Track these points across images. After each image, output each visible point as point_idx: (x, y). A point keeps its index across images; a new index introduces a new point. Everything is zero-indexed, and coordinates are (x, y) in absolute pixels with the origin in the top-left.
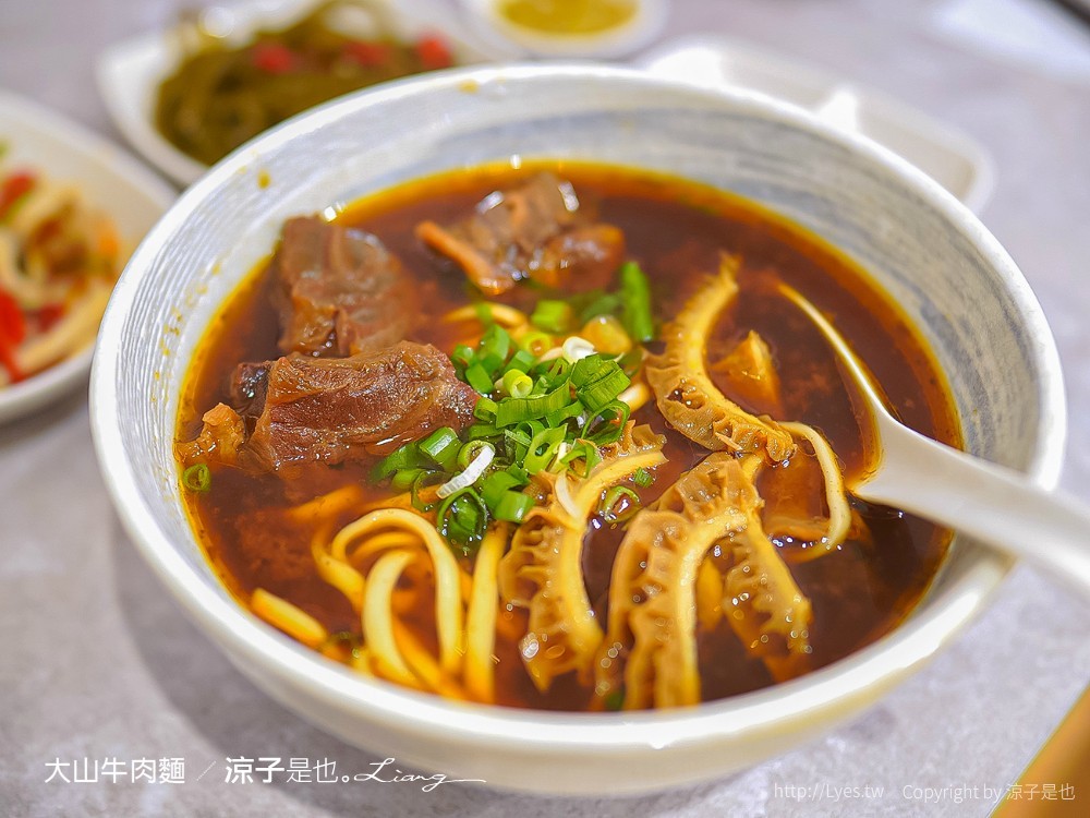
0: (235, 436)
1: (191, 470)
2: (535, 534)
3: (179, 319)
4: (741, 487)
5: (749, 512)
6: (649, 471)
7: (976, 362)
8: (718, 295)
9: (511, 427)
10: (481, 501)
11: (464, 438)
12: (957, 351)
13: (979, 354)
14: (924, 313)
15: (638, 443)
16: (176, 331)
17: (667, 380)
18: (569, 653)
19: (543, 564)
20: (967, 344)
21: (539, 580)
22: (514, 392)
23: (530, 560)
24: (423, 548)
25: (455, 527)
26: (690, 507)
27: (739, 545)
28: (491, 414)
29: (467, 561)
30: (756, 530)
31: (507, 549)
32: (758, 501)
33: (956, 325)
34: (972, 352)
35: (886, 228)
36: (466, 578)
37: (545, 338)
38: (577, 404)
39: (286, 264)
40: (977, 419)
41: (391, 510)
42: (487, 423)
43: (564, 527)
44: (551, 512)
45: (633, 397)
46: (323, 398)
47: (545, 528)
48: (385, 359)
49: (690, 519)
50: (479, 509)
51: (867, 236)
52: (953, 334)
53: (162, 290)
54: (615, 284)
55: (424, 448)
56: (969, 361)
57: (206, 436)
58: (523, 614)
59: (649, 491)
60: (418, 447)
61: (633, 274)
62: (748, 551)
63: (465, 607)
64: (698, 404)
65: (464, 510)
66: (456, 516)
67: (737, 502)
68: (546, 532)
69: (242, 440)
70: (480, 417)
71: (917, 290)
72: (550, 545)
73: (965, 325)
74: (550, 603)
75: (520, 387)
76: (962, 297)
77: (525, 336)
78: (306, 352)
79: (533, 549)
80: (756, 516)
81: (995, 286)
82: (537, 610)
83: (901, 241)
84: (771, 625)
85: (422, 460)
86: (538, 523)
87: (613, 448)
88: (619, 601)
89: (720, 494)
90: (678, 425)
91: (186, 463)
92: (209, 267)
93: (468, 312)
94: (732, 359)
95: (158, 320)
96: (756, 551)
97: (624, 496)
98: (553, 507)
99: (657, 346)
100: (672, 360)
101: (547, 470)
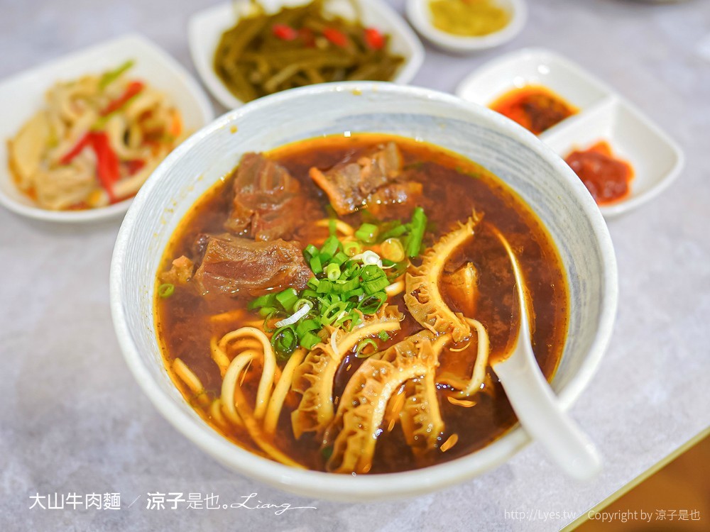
0: (187, 273)
1: (164, 285)
2: (316, 357)
3: (175, 204)
4: (430, 354)
5: (430, 368)
6: (388, 332)
7: (582, 308)
8: (461, 235)
9: (323, 295)
10: (295, 334)
11: (300, 296)
12: (577, 298)
13: (585, 304)
14: (570, 269)
15: (388, 316)
16: (172, 211)
17: (413, 284)
18: (315, 423)
19: (316, 374)
20: (582, 296)
21: (312, 382)
22: (330, 276)
23: (310, 371)
24: (262, 351)
25: (280, 344)
26: (399, 359)
27: (419, 384)
28: (316, 286)
29: (281, 363)
30: (430, 378)
31: (303, 361)
32: (437, 363)
33: (581, 282)
34: (583, 301)
35: (563, 217)
36: (279, 371)
37: (358, 247)
38: (360, 289)
39: (237, 181)
40: (572, 340)
41: (252, 328)
42: (313, 290)
43: (331, 357)
44: (326, 348)
45: (394, 289)
46: (232, 264)
47: (322, 355)
48: (266, 249)
49: (396, 366)
50: (294, 337)
51: (554, 217)
52: (579, 287)
53: (167, 190)
54: (408, 219)
55: (278, 298)
56: (580, 306)
57: (173, 271)
58: (300, 396)
59: (383, 344)
60: (275, 296)
61: (420, 215)
62: (423, 388)
63: (274, 386)
64: (424, 301)
65: (287, 336)
66: (282, 338)
67: (425, 361)
68: (322, 358)
69: (190, 276)
70: (311, 286)
71: (570, 256)
72: (322, 364)
73: (584, 284)
74: (313, 394)
75: (334, 273)
76: (587, 269)
77: (348, 244)
78: (234, 233)
79: (313, 365)
80: (433, 371)
81: (601, 270)
82: (306, 397)
83: (569, 227)
84: (420, 431)
85: (275, 304)
86: (320, 352)
87: (373, 316)
88: (345, 401)
89: (417, 356)
90: (411, 310)
91: (161, 281)
92: (196, 177)
93: (325, 223)
94: (455, 276)
95: (162, 206)
96: (426, 390)
97: (370, 345)
98: (327, 345)
99: (417, 261)
100: (421, 272)
101: (332, 325)
